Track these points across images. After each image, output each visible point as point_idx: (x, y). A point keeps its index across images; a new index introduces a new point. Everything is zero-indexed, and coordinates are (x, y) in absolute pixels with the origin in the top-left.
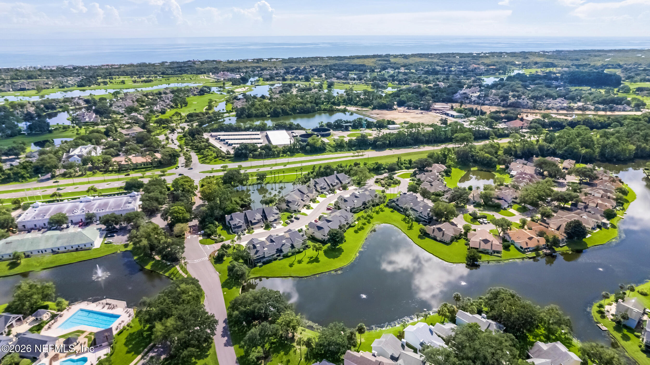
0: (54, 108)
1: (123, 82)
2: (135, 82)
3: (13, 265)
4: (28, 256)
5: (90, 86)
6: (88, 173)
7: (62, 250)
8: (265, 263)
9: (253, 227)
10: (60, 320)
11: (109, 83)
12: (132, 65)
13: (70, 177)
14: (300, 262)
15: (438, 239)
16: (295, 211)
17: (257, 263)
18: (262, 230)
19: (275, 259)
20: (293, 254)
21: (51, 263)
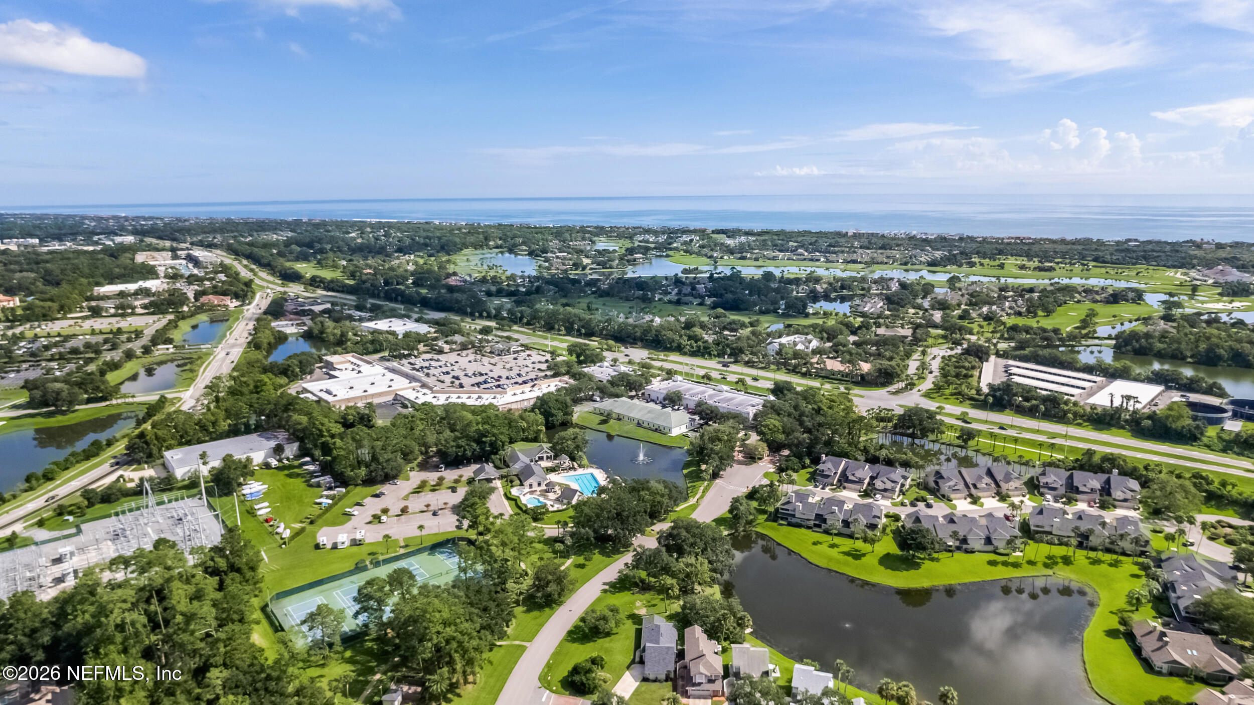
0: (849, 288)
1: (1002, 266)
2: (1022, 267)
3: (604, 422)
4: (619, 419)
5: (945, 266)
6: (772, 367)
7: (645, 425)
8: (790, 524)
9: (846, 484)
10: (572, 473)
11: (978, 264)
12: (1063, 241)
13: (752, 367)
14: (832, 546)
15: (1144, 654)
16: (943, 496)
17: (782, 519)
18: (854, 495)
19: (809, 528)
20: (839, 534)
21: (627, 432)
